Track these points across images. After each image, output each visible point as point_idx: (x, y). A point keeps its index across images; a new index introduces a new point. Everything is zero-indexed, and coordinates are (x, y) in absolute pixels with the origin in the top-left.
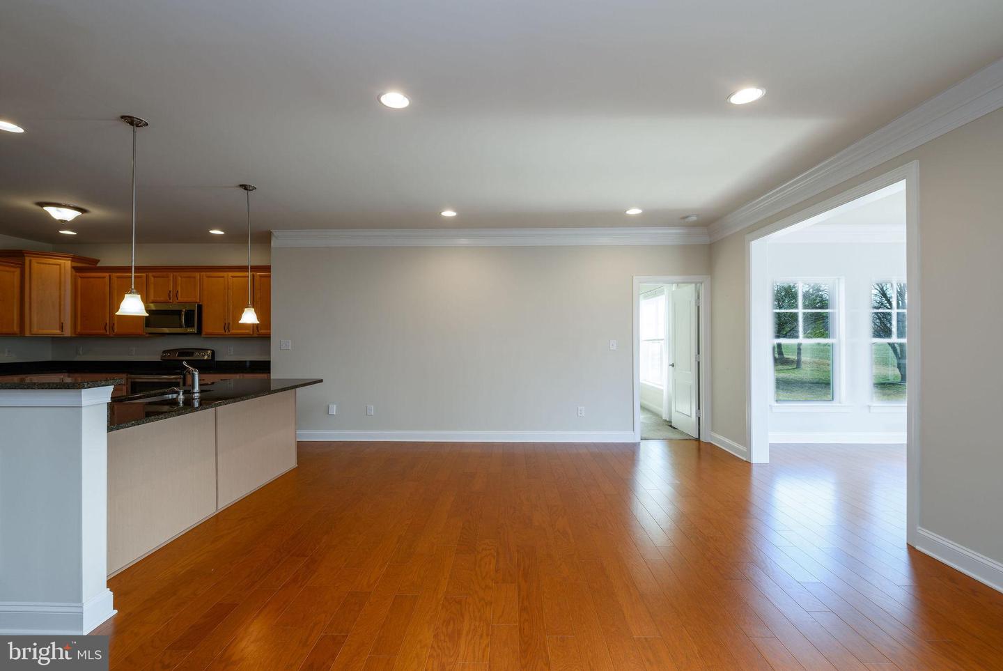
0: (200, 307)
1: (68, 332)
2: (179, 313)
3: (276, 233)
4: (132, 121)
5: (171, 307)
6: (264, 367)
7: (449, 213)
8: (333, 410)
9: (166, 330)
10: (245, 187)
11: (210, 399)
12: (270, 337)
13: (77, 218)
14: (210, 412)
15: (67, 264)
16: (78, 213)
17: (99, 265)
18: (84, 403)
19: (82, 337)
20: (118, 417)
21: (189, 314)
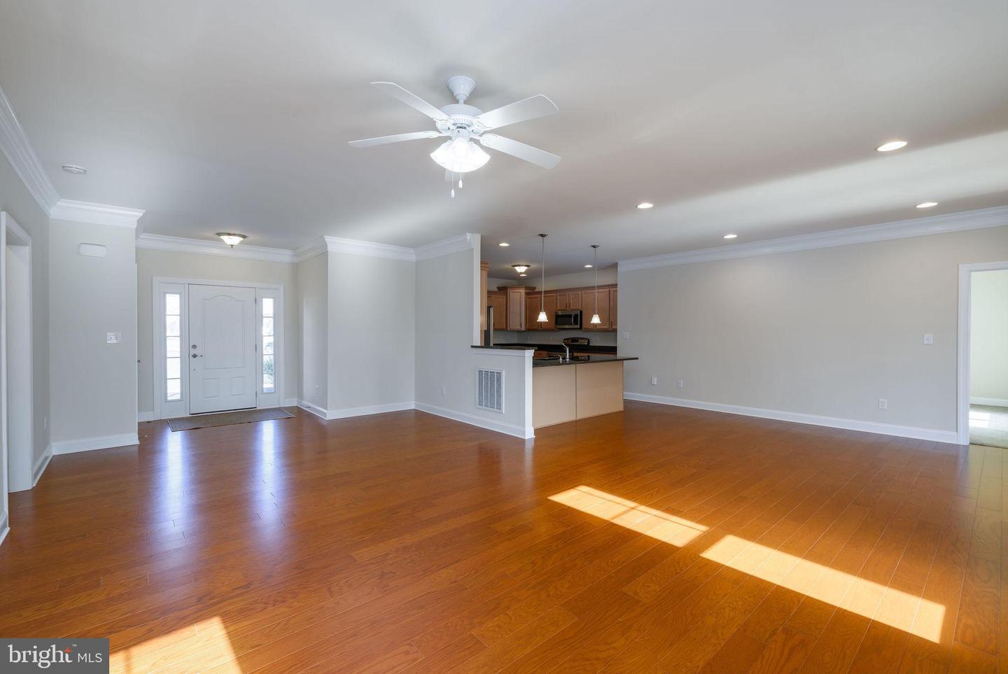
0: (581, 312)
1: (523, 329)
2: (570, 316)
3: (620, 263)
4: (542, 236)
5: (567, 313)
6: (613, 350)
7: (730, 236)
8: (655, 381)
9: (567, 327)
10: (594, 247)
11: (574, 359)
12: (616, 331)
13: (526, 270)
14: (573, 366)
15: (523, 291)
16: (527, 268)
17: (536, 290)
18: (526, 355)
19: (529, 330)
20: (537, 363)
21: (576, 316)
